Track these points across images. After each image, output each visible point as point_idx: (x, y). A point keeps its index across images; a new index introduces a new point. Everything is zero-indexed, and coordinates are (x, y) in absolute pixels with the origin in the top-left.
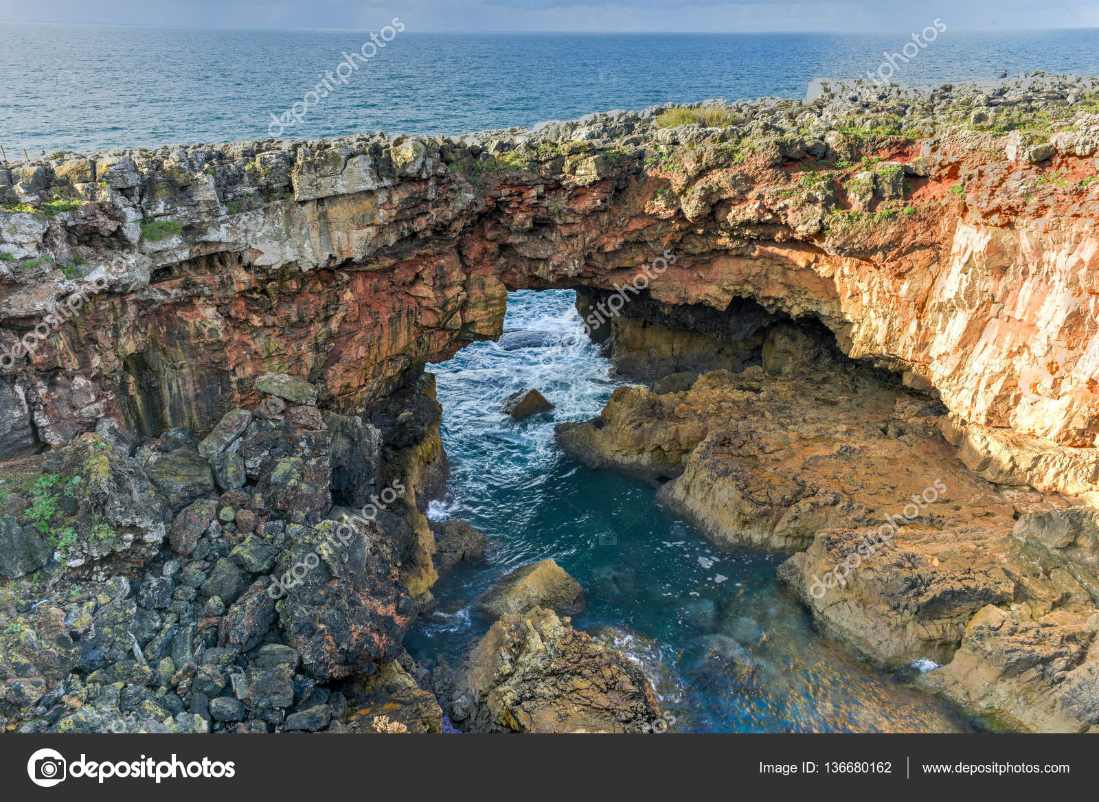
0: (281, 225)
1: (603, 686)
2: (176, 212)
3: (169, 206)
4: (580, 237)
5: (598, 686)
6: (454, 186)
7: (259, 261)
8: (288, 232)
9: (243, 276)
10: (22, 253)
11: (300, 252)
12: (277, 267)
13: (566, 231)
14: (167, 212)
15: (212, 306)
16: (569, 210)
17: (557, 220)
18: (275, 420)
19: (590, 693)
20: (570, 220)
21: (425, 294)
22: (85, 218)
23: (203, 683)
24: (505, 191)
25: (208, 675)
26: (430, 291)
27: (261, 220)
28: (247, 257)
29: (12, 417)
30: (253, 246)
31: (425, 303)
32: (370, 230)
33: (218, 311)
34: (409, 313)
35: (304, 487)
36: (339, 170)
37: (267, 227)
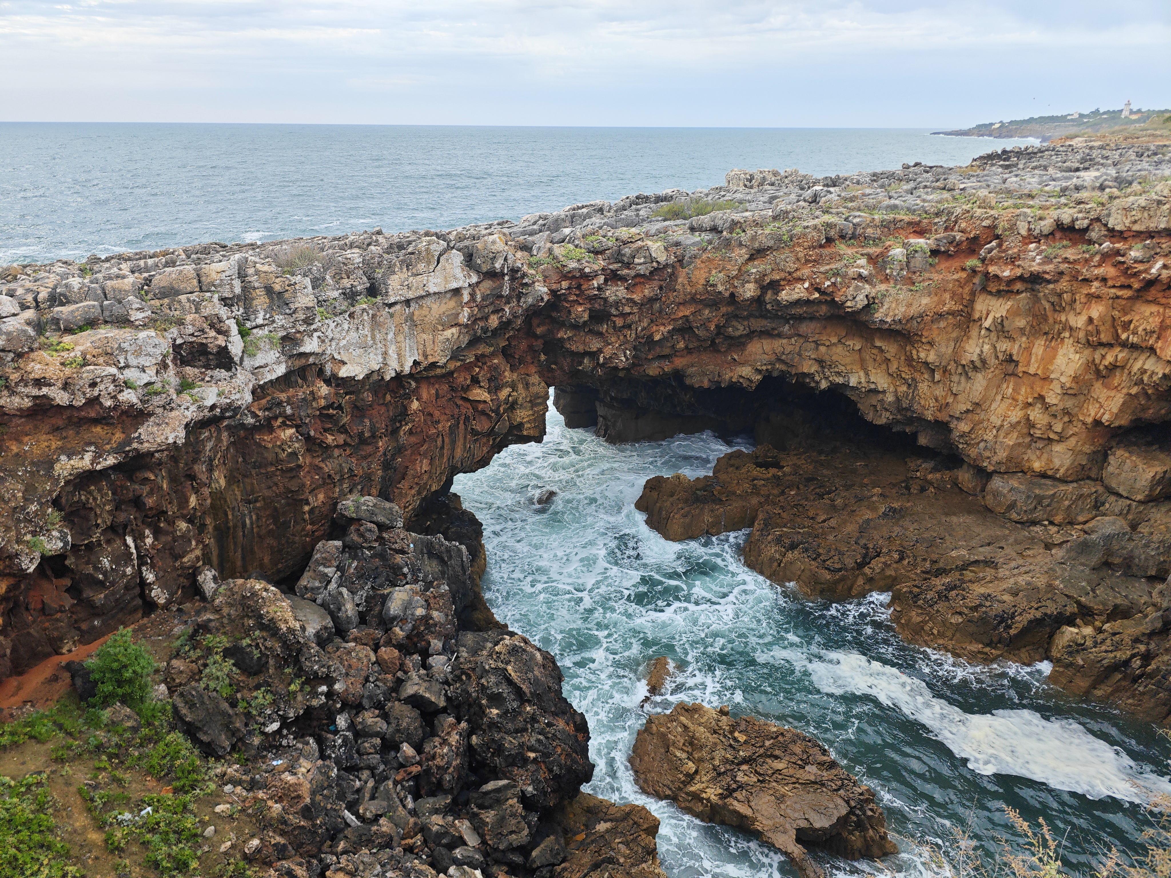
0: (367, 331)
1: (800, 762)
2: (273, 322)
3: (268, 316)
4: (633, 327)
5: (795, 763)
6: (526, 280)
7: (343, 373)
8: (373, 338)
9: (324, 390)
10: (145, 378)
11: (385, 359)
12: (361, 377)
13: (619, 322)
14: (266, 322)
15: (291, 427)
16: (628, 299)
17: (613, 311)
18: (370, 548)
19: (791, 771)
20: (627, 309)
21: (483, 398)
22: (192, 335)
23: (440, 835)
24: (565, 284)
25: (442, 826)
26: (486, 394)
27: (346, 326)
28: (328, 369)
29: (124, 574)
30: (336, 356)
31: (481, 407)
32: (454, 330)
33: (297, 432)
34: (467, 418)
35: (435, 614)
36: (432, 268)
37: (353, 334)
